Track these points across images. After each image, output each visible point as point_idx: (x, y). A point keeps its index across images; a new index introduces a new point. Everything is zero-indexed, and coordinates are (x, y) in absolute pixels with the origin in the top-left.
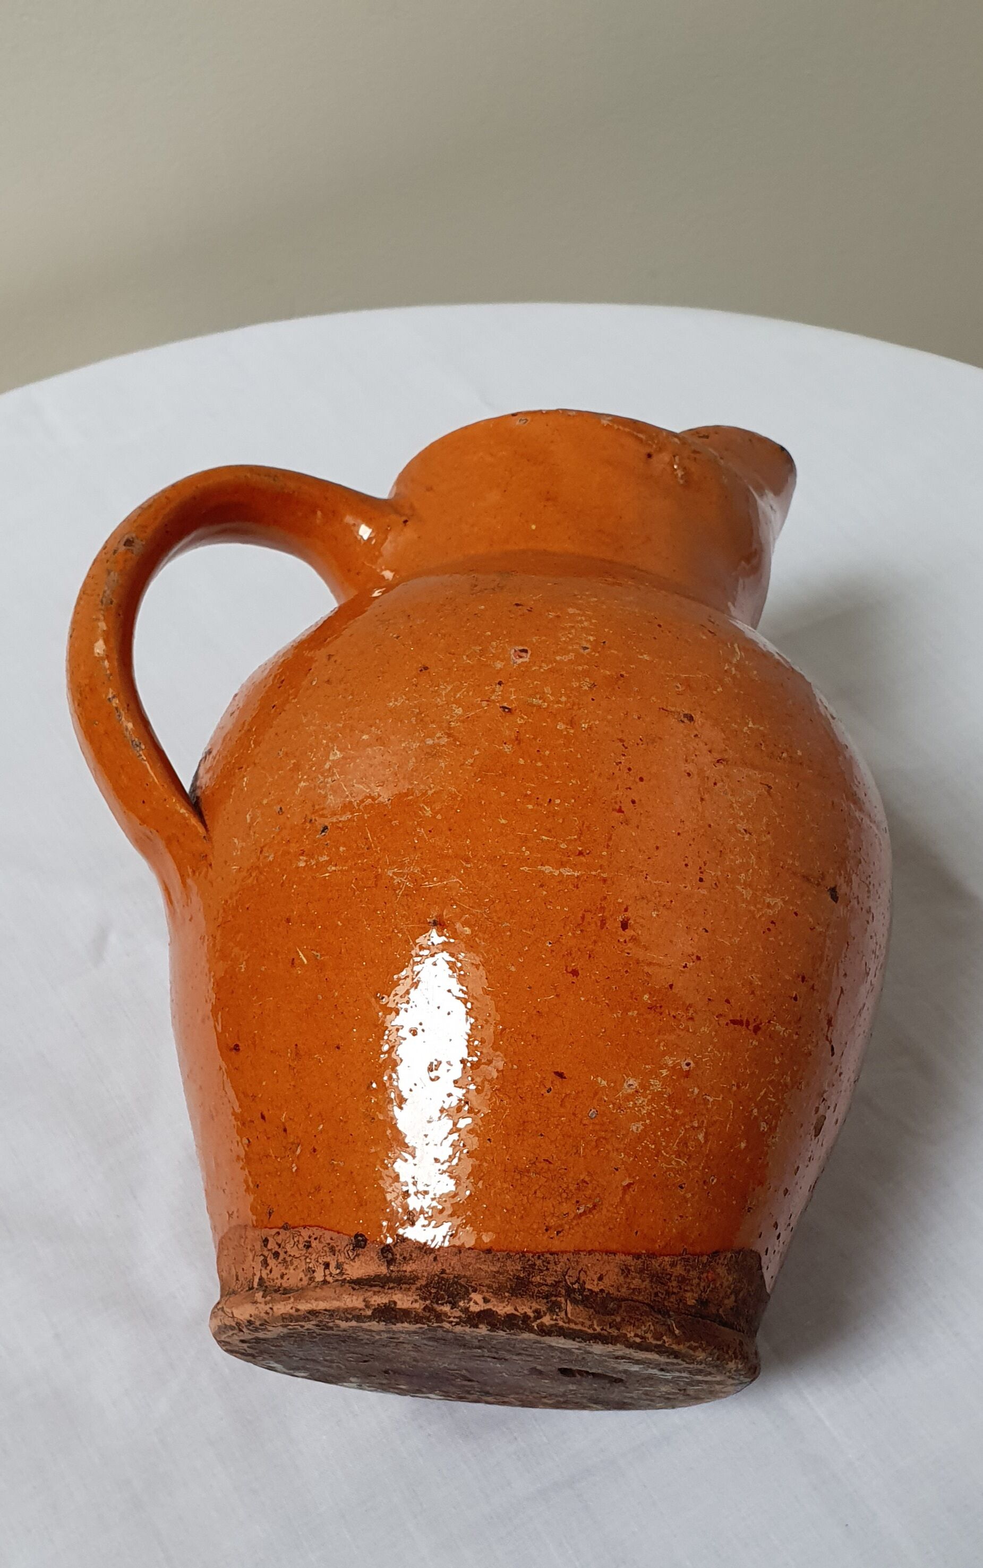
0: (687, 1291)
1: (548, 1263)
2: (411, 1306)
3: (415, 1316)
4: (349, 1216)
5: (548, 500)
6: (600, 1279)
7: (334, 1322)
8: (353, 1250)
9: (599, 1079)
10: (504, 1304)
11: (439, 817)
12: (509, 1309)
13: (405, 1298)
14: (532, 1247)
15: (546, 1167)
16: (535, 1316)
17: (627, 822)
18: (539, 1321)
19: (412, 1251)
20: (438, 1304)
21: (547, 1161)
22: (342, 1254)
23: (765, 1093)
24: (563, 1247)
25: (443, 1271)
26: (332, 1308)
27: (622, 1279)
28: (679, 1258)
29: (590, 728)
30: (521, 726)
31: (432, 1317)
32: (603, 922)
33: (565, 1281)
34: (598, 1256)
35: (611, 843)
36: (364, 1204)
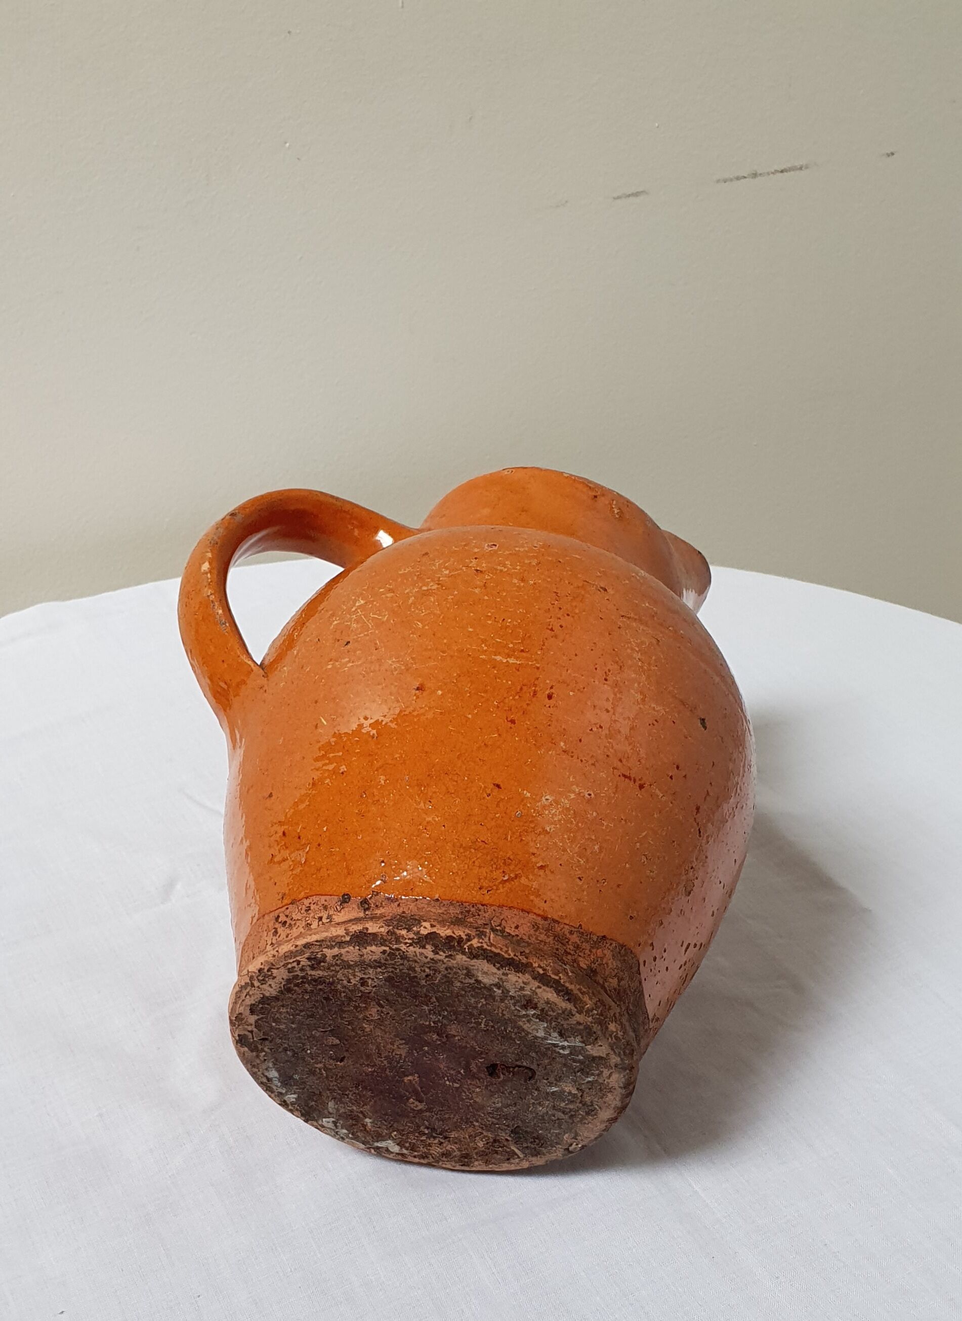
0: (580, 956)
1: (480, 911)
2: (379, 930)
3: (381, 939)
4: (340, 883)
5: (523, 511)
6: (517, 927)
7: (322, 951)
8: (341, 905)
9: (525, 792)
10: (445, 929)
11: (427, 627)
12: (449, 932)
13: (375, 925)
14: (469, 898)
15: (483, 846)
16: (466, 939)
17: (556, 636)
18: (469, 943)
19: (382, 901)
20: (398, 929)
21: (484, 842)
22: (332, 909)
23: (646, 834)
24: (491, 901)
25: (404, 912)
26: (322, 939)
27: (532, 932)
28: (576, 930)
29: (535, 584)
30: (487, 579)
31: (393, 940)
32: (535, 693)
33: (491, 923)
34: (516, 912)
35: (544, 647)
36: (351, 873)
